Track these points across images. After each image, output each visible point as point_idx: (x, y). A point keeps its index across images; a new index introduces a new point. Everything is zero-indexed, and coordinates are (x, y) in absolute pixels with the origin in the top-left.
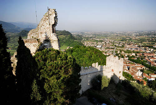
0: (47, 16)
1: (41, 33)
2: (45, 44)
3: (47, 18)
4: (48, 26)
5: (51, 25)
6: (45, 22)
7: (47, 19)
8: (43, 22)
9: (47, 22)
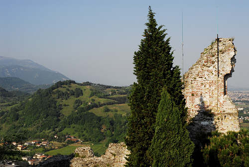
0: (213, 56)
1: (193, 95)
2: (203, 123)
3: (213, 59)
4: (213, 78)
5: (220, 76)
6: (205, 68)
7: (213, 63)
8: (200, 69)
9: (211, 68)
